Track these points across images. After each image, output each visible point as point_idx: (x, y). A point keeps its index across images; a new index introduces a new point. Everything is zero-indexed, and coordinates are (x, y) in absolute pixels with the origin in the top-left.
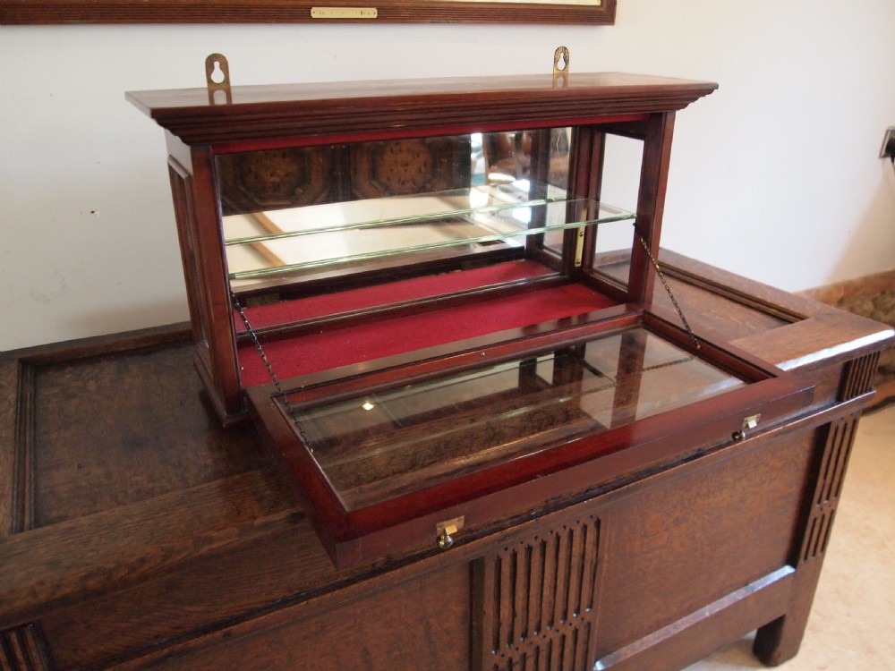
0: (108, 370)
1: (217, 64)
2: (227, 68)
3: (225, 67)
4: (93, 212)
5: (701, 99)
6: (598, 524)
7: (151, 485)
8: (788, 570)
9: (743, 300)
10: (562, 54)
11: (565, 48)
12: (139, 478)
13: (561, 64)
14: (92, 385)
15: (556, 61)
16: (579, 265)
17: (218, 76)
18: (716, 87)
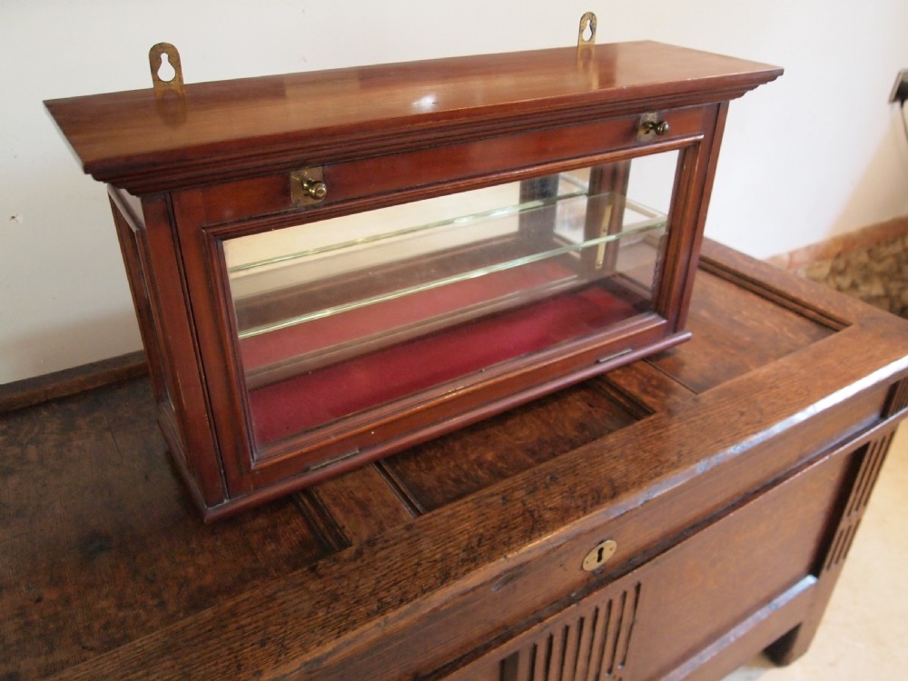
0: (51, 424)
1: (164, 57)
2: (178, 60)
3: (175, 61)
4: (13, 217)
5: (761, 87)
6: (638, 587)
7: (121, 614)
8: (810, 580)
9: (775, 297)
10: (589, 22)
11: (593, 15)
12: (104, 603)
13: (587, 34)
14: (32, 452)
15: (581, 31)
16: (600, 267)
17: (167, 72)
18: (781, 72)
